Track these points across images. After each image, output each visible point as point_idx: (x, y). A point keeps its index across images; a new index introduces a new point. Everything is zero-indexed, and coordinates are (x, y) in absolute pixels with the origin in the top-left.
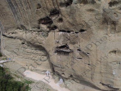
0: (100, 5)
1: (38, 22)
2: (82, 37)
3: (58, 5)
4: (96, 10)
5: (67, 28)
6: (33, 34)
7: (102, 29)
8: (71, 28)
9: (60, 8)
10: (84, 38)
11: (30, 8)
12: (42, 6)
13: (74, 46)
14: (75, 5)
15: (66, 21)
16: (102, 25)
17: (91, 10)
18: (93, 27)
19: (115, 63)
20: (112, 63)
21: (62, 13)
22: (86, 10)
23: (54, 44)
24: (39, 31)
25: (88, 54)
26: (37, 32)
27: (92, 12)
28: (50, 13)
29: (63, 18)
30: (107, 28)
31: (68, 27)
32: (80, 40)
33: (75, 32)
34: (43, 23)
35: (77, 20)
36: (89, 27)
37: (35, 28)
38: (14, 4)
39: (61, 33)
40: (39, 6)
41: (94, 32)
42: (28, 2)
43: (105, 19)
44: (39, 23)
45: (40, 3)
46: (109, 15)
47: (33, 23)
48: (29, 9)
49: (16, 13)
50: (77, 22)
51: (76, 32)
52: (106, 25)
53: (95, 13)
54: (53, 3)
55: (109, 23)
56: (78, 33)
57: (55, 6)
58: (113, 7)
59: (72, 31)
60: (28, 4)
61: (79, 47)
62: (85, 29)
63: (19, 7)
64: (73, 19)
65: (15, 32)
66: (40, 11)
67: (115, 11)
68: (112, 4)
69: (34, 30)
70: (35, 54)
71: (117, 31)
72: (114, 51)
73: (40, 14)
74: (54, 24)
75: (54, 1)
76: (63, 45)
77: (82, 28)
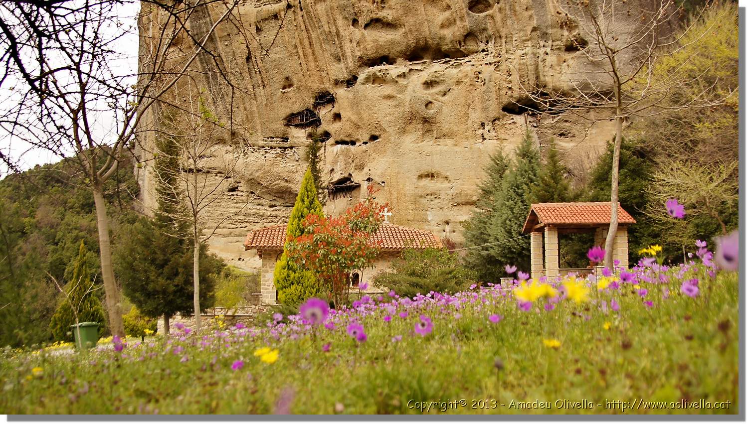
0: (406, 86)
1: (285, 122)
2: (374, 151)
3: (331, 84)
4: (398, 96)
5: (350, 135)
6: (267, 155)
7: (410, 132)
8: (357, 135)
9: (336, 90)
10: (377, 151)
11: (264, 86)
12: (295, 82)
13: (362, 173)
14: (362, 86)
15: (346, 119)
16: (410, 126)
17: (389, 97)
18: (392, 130)
19: (432, 197)
20: (425, 198)
21: (340, 102)
22: (380, 96)
24: (285, 148)
25: (383, 184)
26: (279, 150)
27: (391, 100)
28: (314, 101)
29: (342, 113)
30: (417, 130)
31: (350, 131)
32: (371, 157)
33: (362, 142)
34: (297, 126)
35: (365, 115)
36: (385, 130)
37: (275, 139)
39: (339, 147)
40: (288, 83)
41: (393, 139)
42: (259, 72)
43: (412, 113)
44: (288, 125)
45: (289, 75)
46: (416, 107)
47: (270, 126)
48: (262, 87)
49: (222, 98)
50: (363, 119)
51: (364, 141)
52: (414, 125)
53: (397, 103)
54: (322, 78)
55: (419, 121)
56: (367, 143)
57: (326, 86)
58: (432, 91)
59: (358, 140)
60: (259, 75)
61: (369, 172)
62: (377, 134)
64: (357, 114)
65: (208, 152)
66: (290, 95)
67: (430, 99)
68: (429, 84)
69: (272, 144)
70: (270, 219)
71: (435, 136)
72: (430, 175)
73: (290, 101)
74: (324, 127)
75: (324, 74)
76: (343, 175)
77: (373, 133)
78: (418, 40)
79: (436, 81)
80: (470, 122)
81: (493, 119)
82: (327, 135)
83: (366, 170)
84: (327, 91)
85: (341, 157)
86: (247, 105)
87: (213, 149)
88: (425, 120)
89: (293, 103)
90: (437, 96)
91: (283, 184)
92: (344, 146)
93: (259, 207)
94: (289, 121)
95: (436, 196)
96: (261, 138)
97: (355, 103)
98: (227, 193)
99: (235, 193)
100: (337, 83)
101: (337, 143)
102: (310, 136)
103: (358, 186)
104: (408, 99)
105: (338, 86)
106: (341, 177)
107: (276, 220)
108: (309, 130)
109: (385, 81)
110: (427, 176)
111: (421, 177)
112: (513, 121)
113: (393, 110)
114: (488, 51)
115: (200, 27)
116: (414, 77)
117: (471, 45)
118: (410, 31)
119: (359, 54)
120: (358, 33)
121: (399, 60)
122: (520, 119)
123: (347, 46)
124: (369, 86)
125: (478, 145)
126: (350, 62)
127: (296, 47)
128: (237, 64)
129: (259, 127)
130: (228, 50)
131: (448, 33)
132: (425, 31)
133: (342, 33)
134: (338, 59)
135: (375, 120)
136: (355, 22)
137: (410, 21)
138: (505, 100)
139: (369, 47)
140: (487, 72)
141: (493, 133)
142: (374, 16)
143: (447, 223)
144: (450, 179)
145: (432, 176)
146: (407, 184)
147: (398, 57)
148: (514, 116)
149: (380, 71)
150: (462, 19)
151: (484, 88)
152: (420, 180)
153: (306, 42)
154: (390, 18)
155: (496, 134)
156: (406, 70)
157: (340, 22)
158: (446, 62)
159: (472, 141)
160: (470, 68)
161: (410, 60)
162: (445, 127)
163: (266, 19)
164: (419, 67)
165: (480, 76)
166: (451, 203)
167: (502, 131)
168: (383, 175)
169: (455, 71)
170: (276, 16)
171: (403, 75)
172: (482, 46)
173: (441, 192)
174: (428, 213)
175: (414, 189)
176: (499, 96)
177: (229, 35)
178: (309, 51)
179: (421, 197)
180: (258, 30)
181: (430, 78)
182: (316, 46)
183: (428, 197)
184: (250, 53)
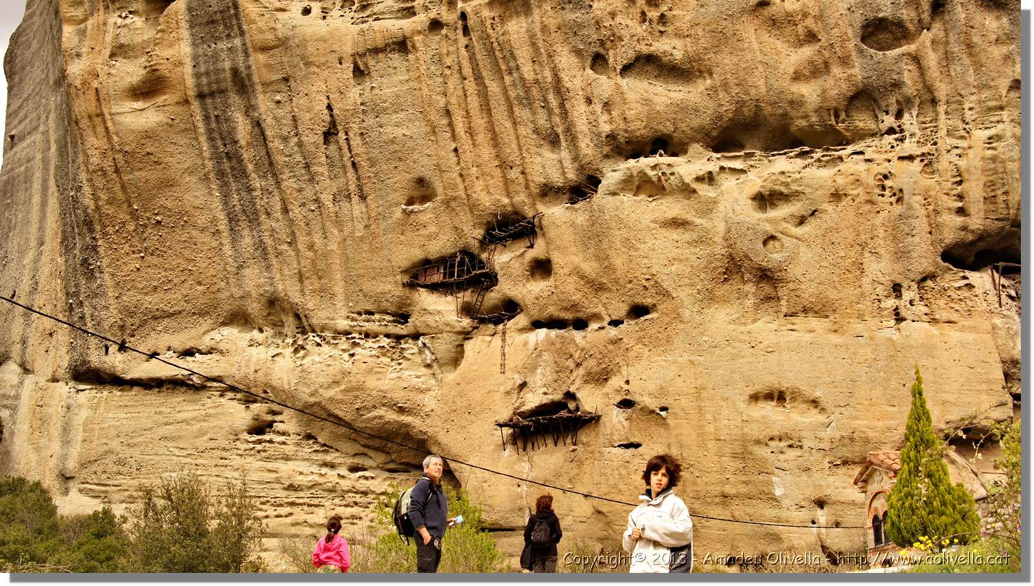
0: (715, 202)
1: (406, 279)
2: (639, 340)
3: (530, 195)
4: (698, 221)
5: (574, 307)
6: (357, 350)
7: (725, 301)
8: (594, 305)
9: (541, 208)
10: (646, 341)
11: (363, 198)
12: (440, 190)
13: (604, 390)
14: (610, 198)
15: (566, 271)
16: (727, 286)
17: (677, 223)
18: (684, 295)
19: (782, 444)
20: (767, 445)
21: (552, 233)
22: (655, 222)
23: (497, 396)
24: (398, 338)
25: (663, 414)
26: (385, 342)
27: (680, 230)
28: (482, 232)
29: (556, 258)
30: (742, 296)
31: (577, 297)
32: (632, 354)
33: (608, 319)
34: (433, 288)
35: (618, 262)
36: (666, 294)
37: (377, 316)
38: (250, 167)
39: (542, 333)
40: (422, 191)
41: (686, 314)
42: (354, 164)
43: (731, 258)
44: (412, 286)
45: (428, 174)
46: (743, 245)
47: (368, 286)
48: (355, 199)
49: (254, 221)
50: (614, 270)
51: (614, 318)
52: (735, 284)
53: (695, 236)
54: (507, 182)
55: (747, 276)
56: (622, 322)
57: (517, 199)
58: (773, 214)
59: (597, 317)
60: (351, 171)
61: (626, 387)
62: (649, 301)
63: (289, 184)
64: (598, 258)
65: (206, 343)
66: (423, 218)
67: (770, 229)
68: (765, 200)
69: (369, 326)
70: (350, 498)
71: (785, 310)
72: (776, 395)
73: (423, 232)
74: (506, 288)
75: (514, 174)
76: (550, 397)
77: (639, 300)
78: (740, 104)
79: (781, 193)
80: (866, 281)
81: (920, 277)
82: (511, 308)
83: (616, 382)
84: (516, 213)
85: (546, 356)
86: (318, 239)
87: (216, 335)
88: (765, 276)
89: (430, 237)
90: (785, 225)
91: (391, 416)
92: (554, 333)
93: (324, 470)
94: (415, 277)
95: (791, 442)
96: (344, 312)
97: (594, 236)
98: (248, 437)
99: (267, 437)
100: (547, 192)
101: (536, 325)
102: (467, 310)
103: (593, 420)
104: (721, 228)
105: (547, 199)
106: (546, 400)
107: (364, 500)
108: (467, 296)
109: (663, 188)
110: (769, 396)
111: (755, 398)
112: (966, 282)
113: (686, 252)
114: (902, 131)
115: (215, 57)
116: (728, 183)
117: (863, 121)
118: (725, 85)
119: (606, 128)
120: (605, 84)
121: (695, 148)
122: (982, 279)
123: (579, 112)
124: (627, 199)
125: (887, 333)
126: (587, 148)
127: (448, 113)
128: (300, 144)
129: (339, 288)
130: (280, 112)
131: (809, 92)
132: (759, 86)
133: (567, 82)
134: (554, 142)
135: (644, 271)
136: (599, 61)
137: (725, 62)
138: (950, 237)
139: (630, 114)
140: (908, 175)
141: (921, 308)
142: (644, 49)
143: (821, 504)
144: (823, 404)
145: (779, 397)
146: (725, 412)
147: (693, 140)
148: (967, 273)
149: (654, 167)
150: (845, 61)
151: (898, 209)
152: (753, 404)
153: (474, 102)
154: (678, 55)
155: (926, 310)
156: (713, 167)
157: (566, 60)
158: (802, 155)
159: (872, 322)
160: (862, 167)
161: (716, 150)
162: (809, 292)
163: (376, 51)
164: (738, 164)
165: (888, 183)
166: (828, 459)
167: (942, 302)
168: (663, 391)
169: (826, 173)
170: (402, 45)
171: (709, 178)
172: (889, 121)
173: (805, 434)
174: (774, 479)
175: (739, 423)
176: (934, 228)
177: (286, 80)
178: (480, 122)
179: (758, 442)
180: (359, 73)
181: (770, 185)
182: (500, 113)
183: (772, 444)
184: (333, 123)
